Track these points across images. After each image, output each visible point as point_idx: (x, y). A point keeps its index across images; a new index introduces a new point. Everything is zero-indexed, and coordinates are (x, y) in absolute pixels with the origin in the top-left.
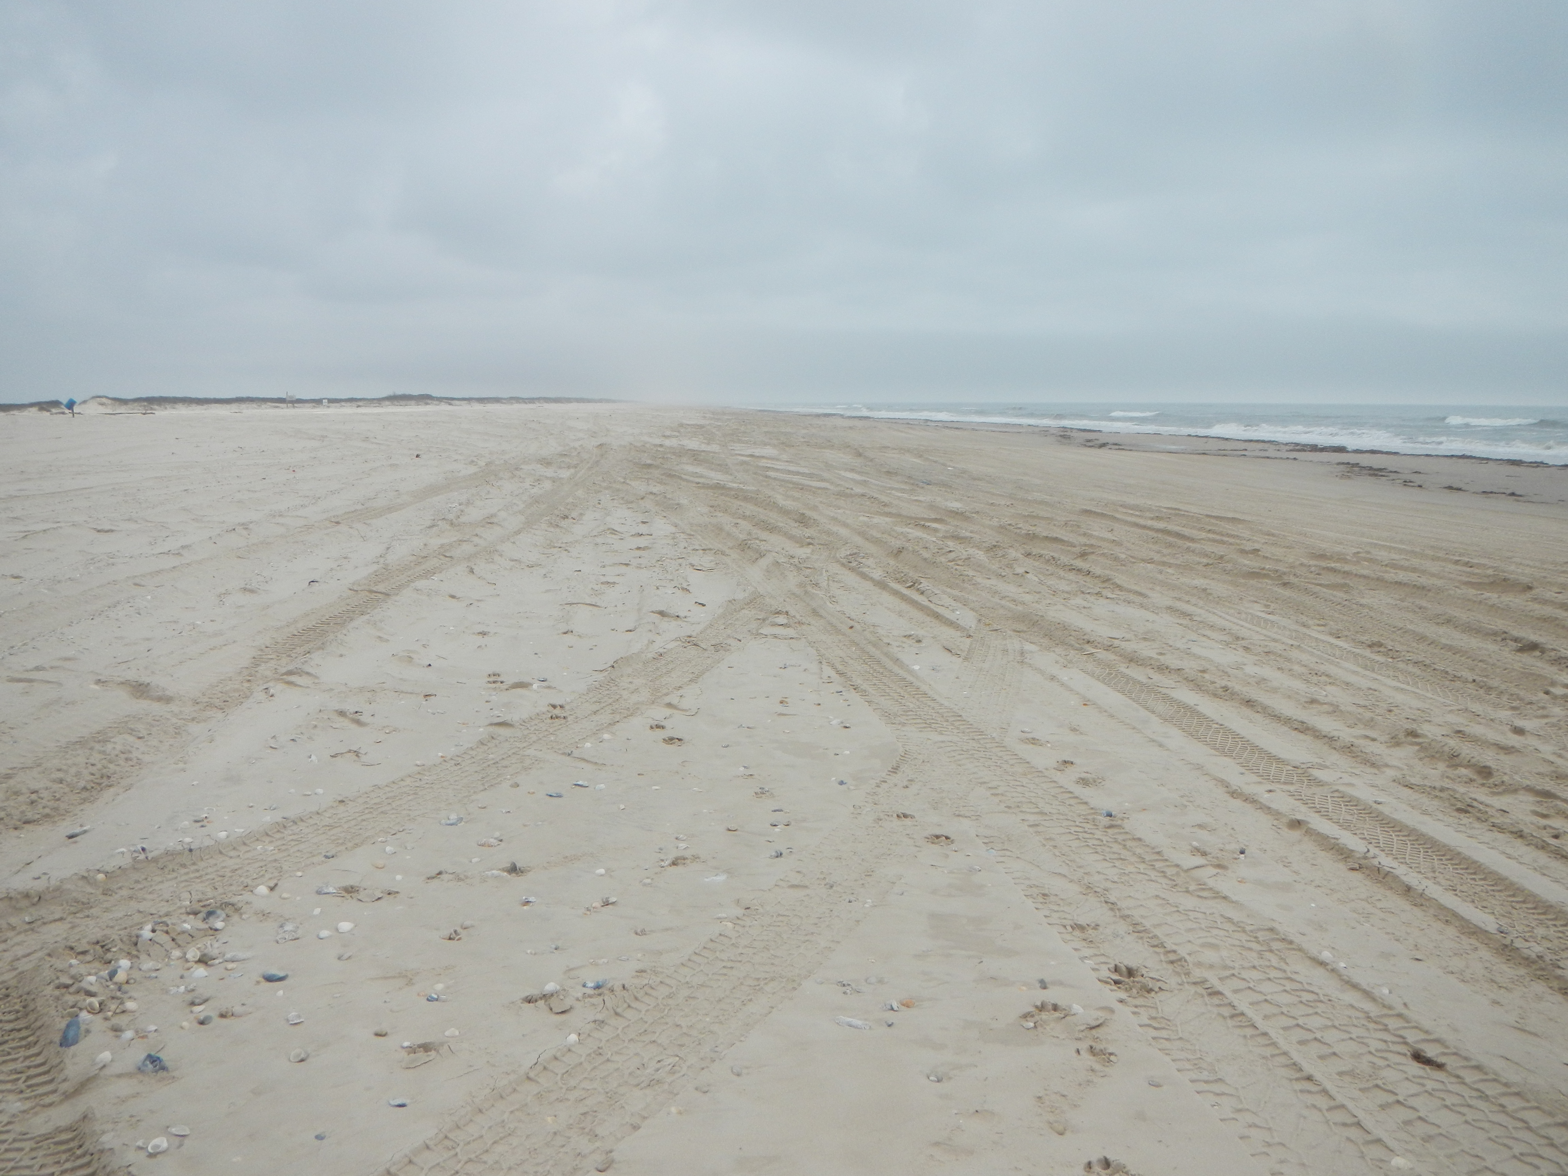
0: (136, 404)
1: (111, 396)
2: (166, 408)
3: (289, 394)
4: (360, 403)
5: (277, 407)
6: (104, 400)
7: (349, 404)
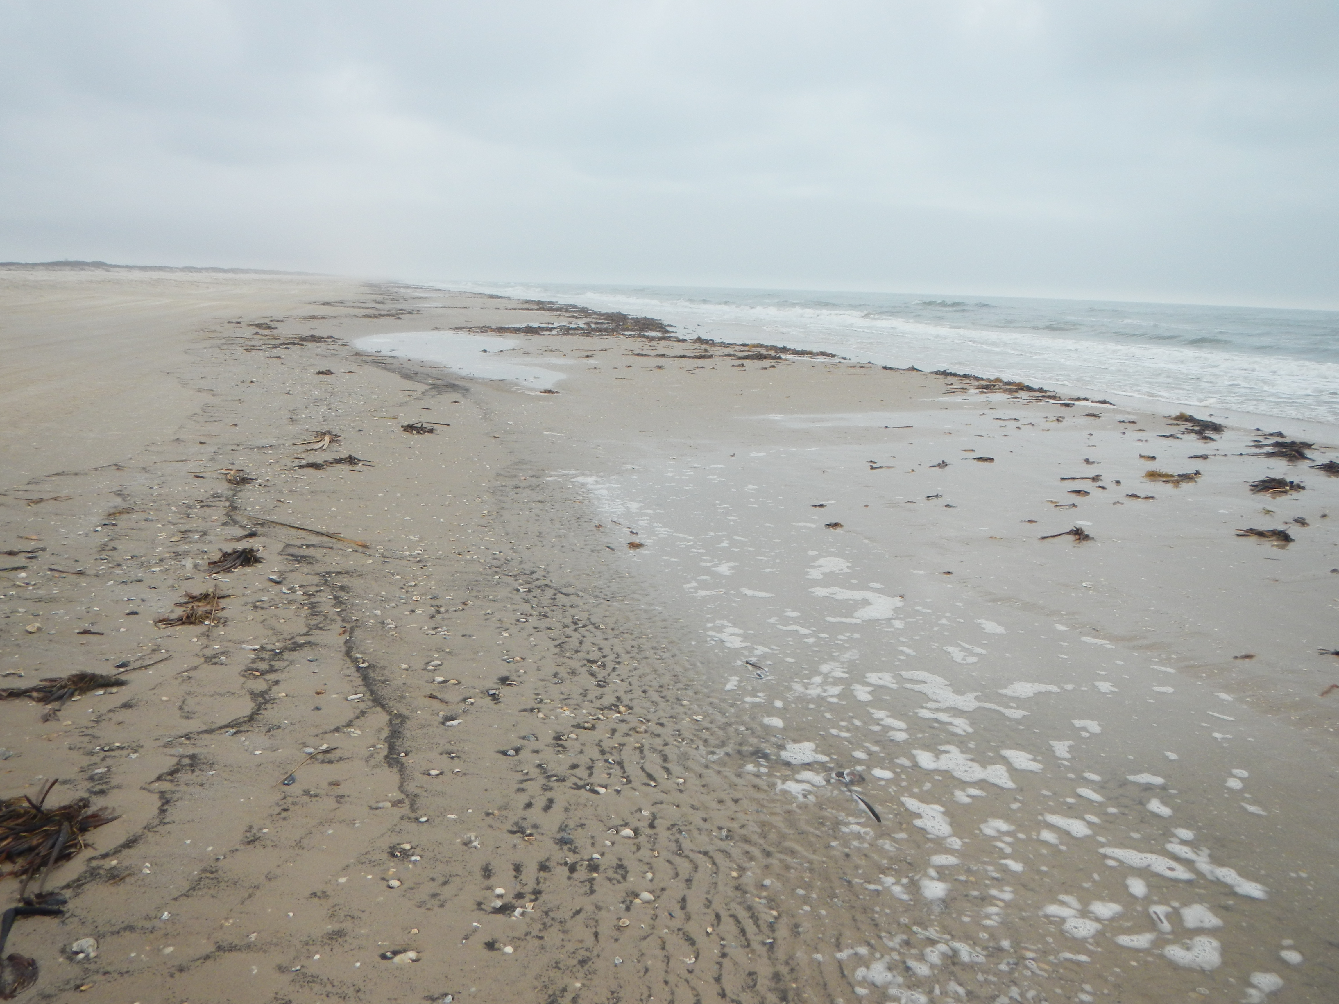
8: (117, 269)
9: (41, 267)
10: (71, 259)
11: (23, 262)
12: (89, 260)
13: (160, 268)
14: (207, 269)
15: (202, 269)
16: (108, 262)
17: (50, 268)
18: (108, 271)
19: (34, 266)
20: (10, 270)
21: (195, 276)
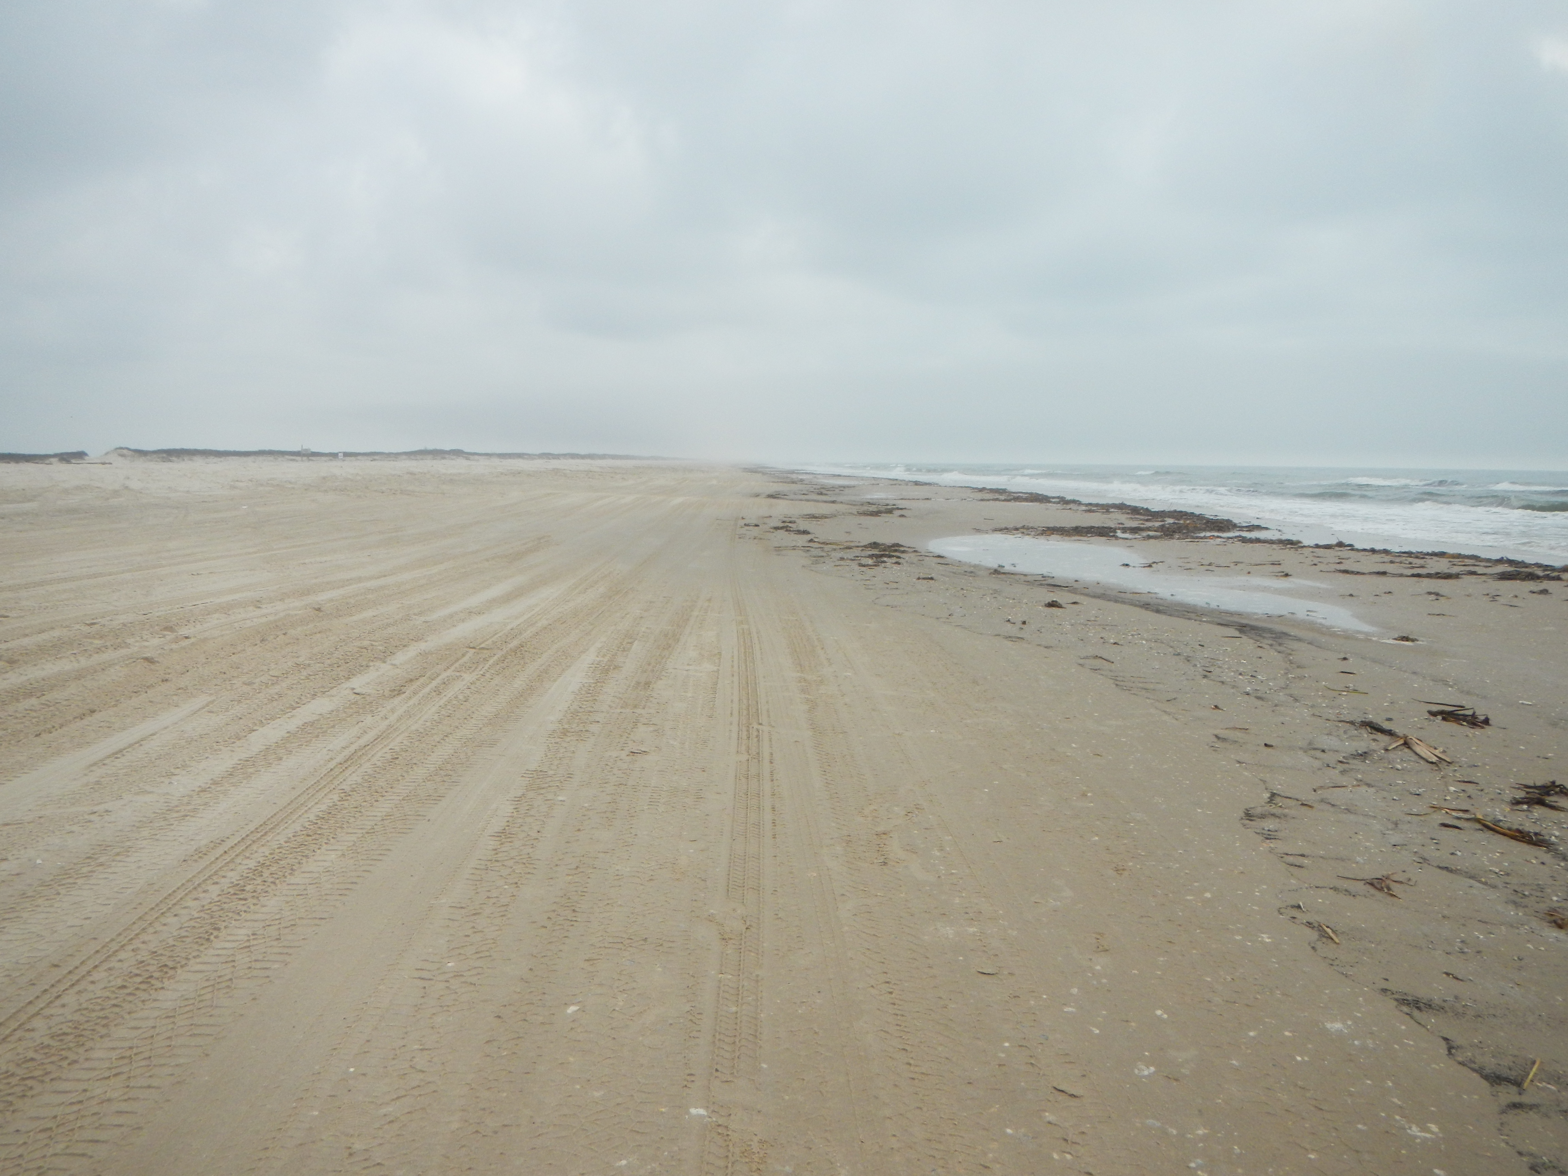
0: (155, 456)
1: (133, 447)
2: (184, 460)
3: (304, 448)
4: (376, 457)
5: (294, 460)
6: (125, 451)
7: (366, 458)
8: (476, 457)
9: (404, 457)
10: (430, 447)
11: (387, 451)
12: (447, 448)
13: (520, 456)
14: (565, 456)
15: (559, 455)
16: (466, 450)
17: (412, 457)
18: (468, 459)
19: (396, 456)
20: (374, 460)
21: (554, 464)
